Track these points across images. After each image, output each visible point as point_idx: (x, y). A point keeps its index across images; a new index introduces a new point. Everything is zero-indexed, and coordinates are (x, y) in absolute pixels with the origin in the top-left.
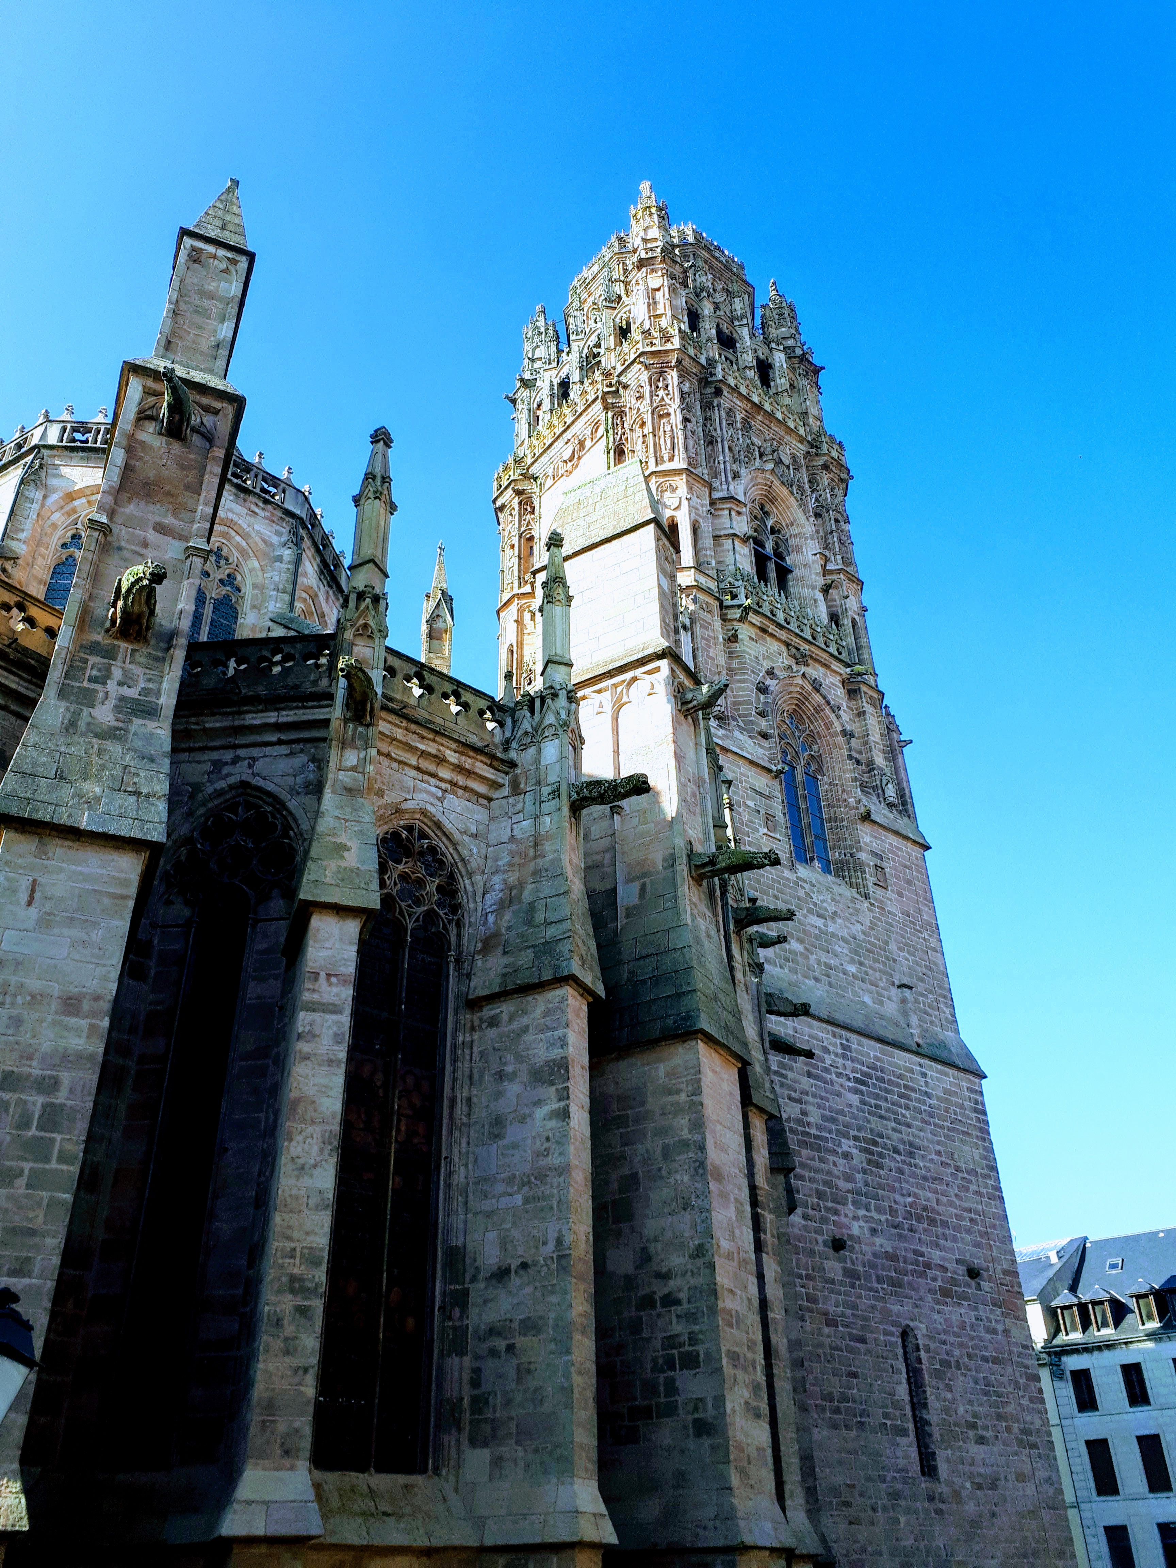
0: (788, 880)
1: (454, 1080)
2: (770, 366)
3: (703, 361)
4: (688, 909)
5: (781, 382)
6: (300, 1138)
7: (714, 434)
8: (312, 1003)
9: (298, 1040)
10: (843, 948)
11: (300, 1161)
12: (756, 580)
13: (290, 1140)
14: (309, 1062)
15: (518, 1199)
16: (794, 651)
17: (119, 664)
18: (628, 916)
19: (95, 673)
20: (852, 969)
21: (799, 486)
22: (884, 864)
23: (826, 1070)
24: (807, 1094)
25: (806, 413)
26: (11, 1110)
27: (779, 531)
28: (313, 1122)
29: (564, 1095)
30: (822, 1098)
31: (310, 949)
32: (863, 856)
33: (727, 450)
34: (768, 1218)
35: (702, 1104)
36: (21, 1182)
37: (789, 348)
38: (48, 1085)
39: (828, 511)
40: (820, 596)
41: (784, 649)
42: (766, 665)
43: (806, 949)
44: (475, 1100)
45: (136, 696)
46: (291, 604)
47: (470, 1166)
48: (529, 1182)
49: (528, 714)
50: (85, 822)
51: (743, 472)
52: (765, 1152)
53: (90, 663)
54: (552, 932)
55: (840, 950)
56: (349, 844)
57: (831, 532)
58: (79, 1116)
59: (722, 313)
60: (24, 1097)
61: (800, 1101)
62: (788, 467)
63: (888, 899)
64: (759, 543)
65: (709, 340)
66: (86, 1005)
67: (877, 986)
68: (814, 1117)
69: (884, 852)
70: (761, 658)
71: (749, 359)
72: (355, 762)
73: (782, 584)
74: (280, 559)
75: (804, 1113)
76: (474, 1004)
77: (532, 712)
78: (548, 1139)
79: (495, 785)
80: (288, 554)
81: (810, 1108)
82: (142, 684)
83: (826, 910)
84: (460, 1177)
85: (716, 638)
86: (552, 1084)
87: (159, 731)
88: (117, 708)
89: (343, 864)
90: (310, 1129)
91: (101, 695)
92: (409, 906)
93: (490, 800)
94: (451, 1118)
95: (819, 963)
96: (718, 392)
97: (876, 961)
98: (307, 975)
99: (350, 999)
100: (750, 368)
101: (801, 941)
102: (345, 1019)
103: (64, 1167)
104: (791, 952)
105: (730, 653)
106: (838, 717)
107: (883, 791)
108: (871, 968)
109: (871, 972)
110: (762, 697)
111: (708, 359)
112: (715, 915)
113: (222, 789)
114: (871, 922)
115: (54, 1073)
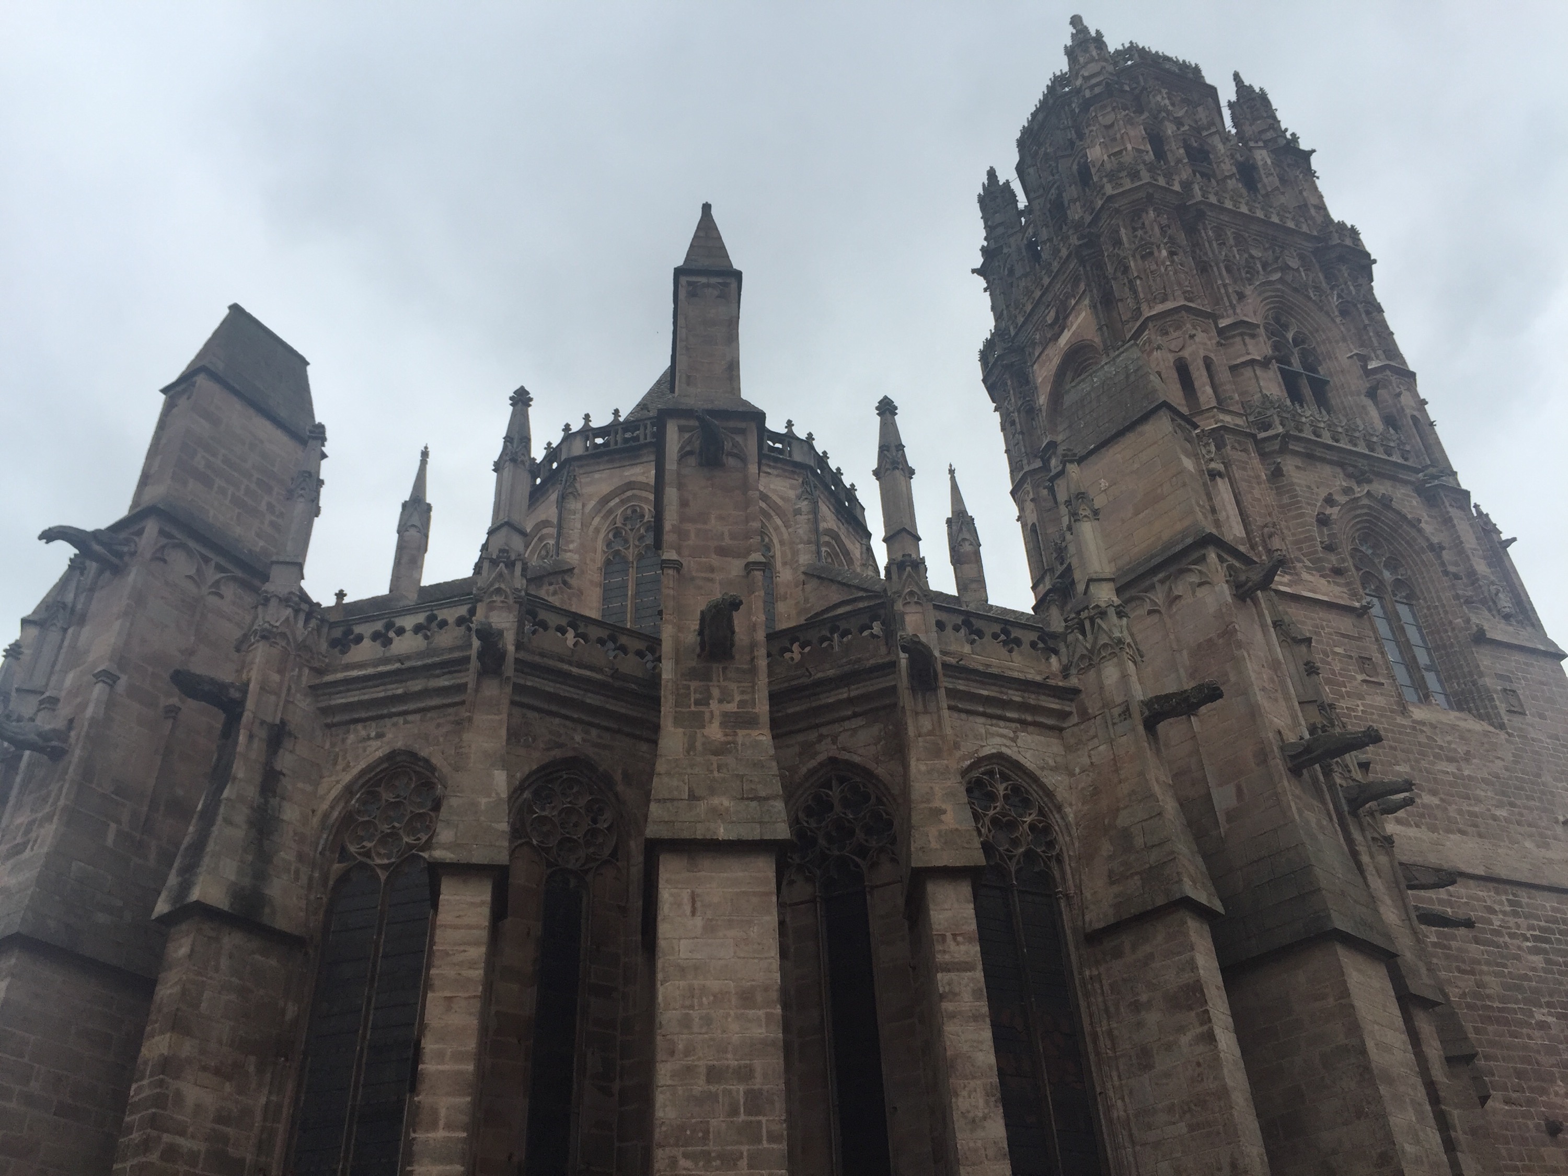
0: (1403, 726)
1: (1091, 1016)
2: (1254, 167)
3: (1177, 187)
4: (1293, 804)
5: (1269, 181)
6: (965, 1093)
7: (1205, 259)
8: (947, 964)
9: (941, 1001)
10: (1485, 791)
11: (971, 1115)
12: (1288, 403)
13: (957, 1095)
14: (955, 1020)
15: (1182, 1128)
16: (1351, 469)
17: (716, 683)
18: (1229, 820)
19: (698, 696)
20: (1502, 813)
21: (1316, 287)
22: (1515, 686)
23: (1497, 933)
24: (1479, 963)
25: (1306, 205)
26: (721, 1100)
27: (1303, 342)
28: (974, 1078)
29: (1206, 1018)
30: (1498, 965)
31: (932, 913)
32: (1488, 681)
33: (1224, 273)
34: (1456, 1115)
35: (1352, 1006)
36: (744, 1163)
37: (1269, 140)
38: (746, 1074)
39: (1355, 305)
40: (1368, 402)
41: (1339, 470)
42: (1323, 493)
43: (1442, 800)
44: (1116, 1033)
45: (736, 710)
46: (818, 553)
47: (1127, 1100)
48: (1190, 1110)
49: (1081, 637)
50: (722, 832)
51: (1248, 290)
52: (1436, 1044)
53: (692, 688)
54: (1153, 857)
55: (1483, 794)
56: (944, 807)
57: (1365, 327)
58: (776, 1098)
59: (1186, 127)
60: (728, 1087)
61: (1472, 972)
62: (1297, 270)
63: (1528, 724)
64: (1283, 360)
65: (1179, 161)
66: (759, 998)
67: (1537, 827)
68: (1494, 986)
69: (1512, 673)
70: (1314, 487)
71: (1228, 167)
72: (930, 728)
73: (1322, 400)
74: (798, 512)
75: (1480, 985)
76: (1094, 938)
77: (1083, 633)
78: (1199, 1064)
79: (1065, 715)
80: (804, 505)
81: (1486, 979)
82: (737, 698)
83: (1455, 750)
84: (1119, 1112)
85: (1258, 477)
86: (1190, 1008)
87: (761, 738)
88: (723, 724)
89: (943, 827)
90: (973, 1084)
91: (707, 716)
92: (1007, 850)
93: (1061, 730)
94: (1098, 1054)
95: (1460, 812)
96: (1201, 215)
97: (1529, 798)
98: (935, 938)
99: (979, 955)
100: (1230, 177)
101: (1434, 793)
102: (979, 974)
103: (775, 1146)
104: (1424, 806)
105: (1277, 488)
106: (1420, 531)
107: (1494, 603)
108: (1525, 807)
109: (1525, 812)
110: (1325, 529)
111: (1182, 183)
112: (1323, 801)
113: (814, 767)
114: (1514, 755)
115: (748, 1062)
